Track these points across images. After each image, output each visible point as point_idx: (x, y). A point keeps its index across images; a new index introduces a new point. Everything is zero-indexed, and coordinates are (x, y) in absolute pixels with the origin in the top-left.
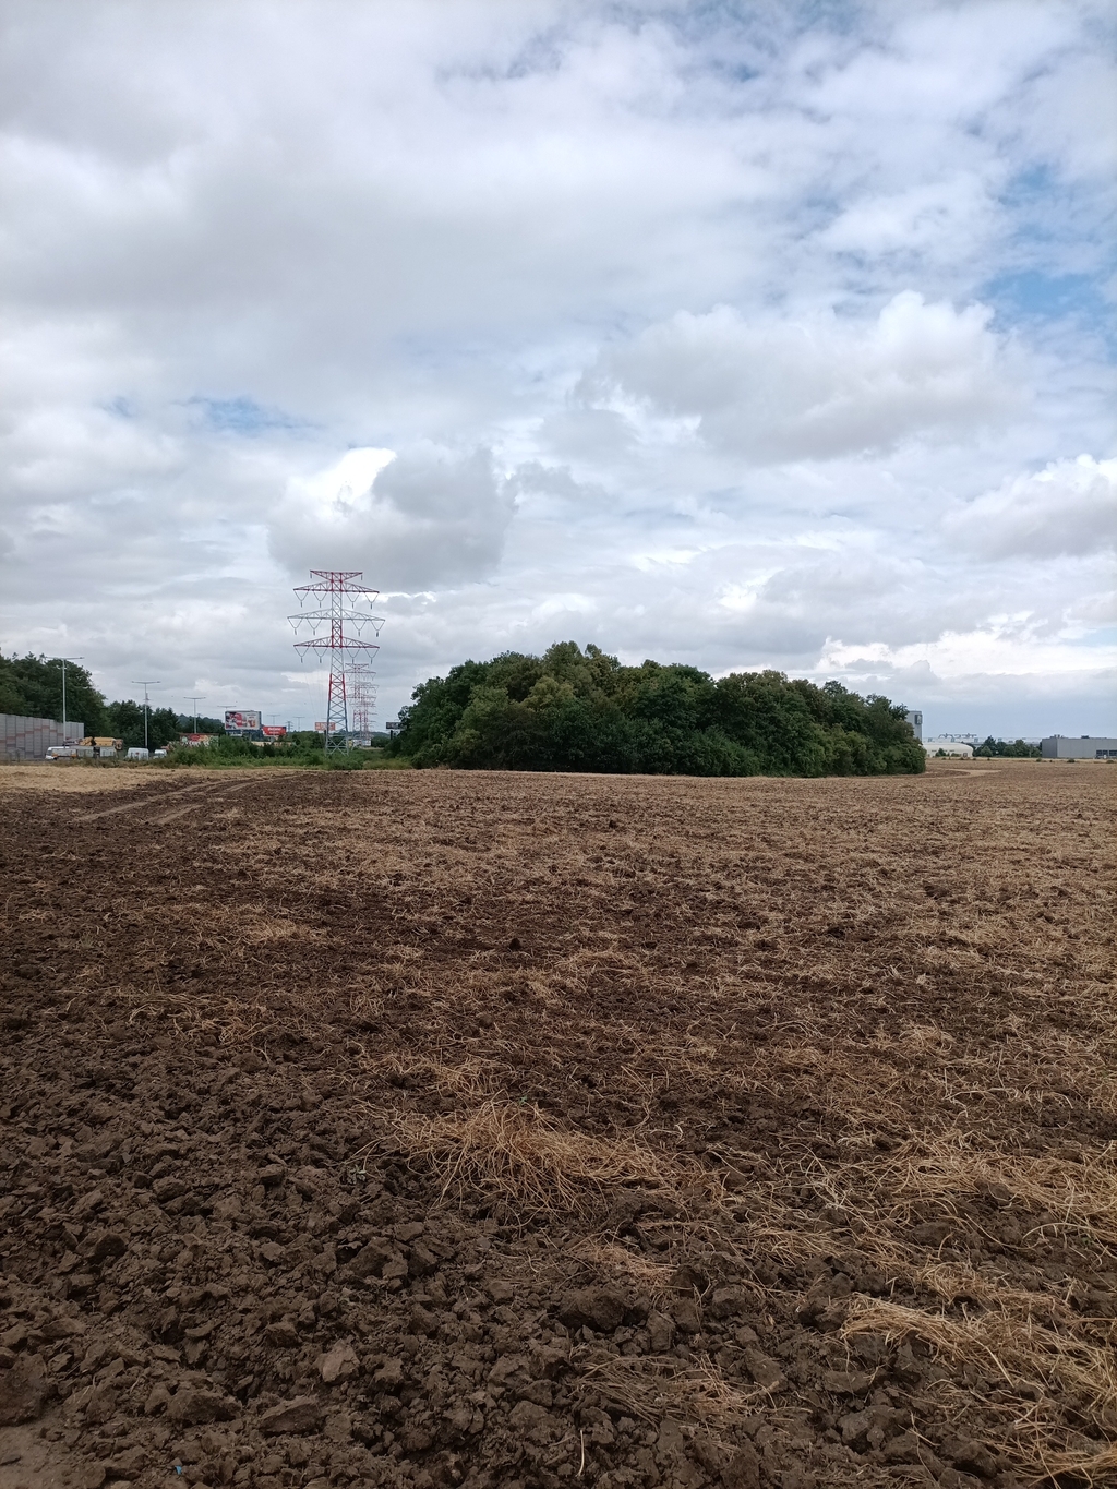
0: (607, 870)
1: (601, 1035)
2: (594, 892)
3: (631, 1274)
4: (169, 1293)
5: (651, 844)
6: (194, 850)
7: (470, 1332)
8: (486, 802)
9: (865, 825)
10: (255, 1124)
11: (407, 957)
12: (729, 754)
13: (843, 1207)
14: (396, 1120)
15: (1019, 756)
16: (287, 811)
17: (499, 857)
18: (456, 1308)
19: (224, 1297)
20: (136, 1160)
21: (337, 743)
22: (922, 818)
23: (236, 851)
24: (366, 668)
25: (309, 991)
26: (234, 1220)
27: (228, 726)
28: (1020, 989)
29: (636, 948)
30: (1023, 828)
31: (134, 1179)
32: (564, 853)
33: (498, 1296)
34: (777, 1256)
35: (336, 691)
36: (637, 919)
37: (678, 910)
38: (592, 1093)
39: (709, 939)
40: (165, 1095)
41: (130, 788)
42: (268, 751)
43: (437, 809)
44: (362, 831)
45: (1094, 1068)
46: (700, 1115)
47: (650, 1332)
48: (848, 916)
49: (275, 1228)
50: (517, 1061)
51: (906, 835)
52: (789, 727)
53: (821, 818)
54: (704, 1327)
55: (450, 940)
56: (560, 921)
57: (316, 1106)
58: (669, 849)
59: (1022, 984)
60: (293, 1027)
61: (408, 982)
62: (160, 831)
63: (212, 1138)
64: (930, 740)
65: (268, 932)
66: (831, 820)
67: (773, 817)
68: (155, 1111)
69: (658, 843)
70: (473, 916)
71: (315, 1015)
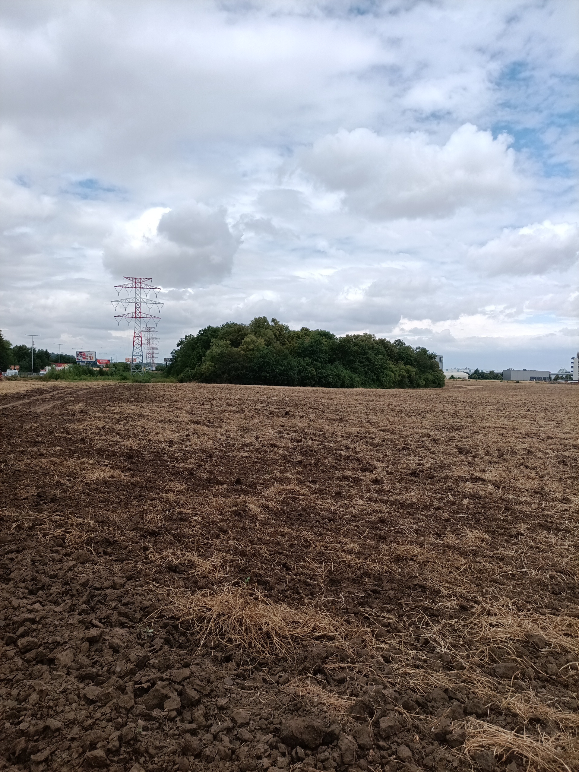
0: (286, 438)
1: (291, 537)
2: (280, 451)
3: (324, 704)
4: (22, 726)
5: (309, 424)
6: (56, 427)
7: (223, 753)
8: (218, 400)
9: (420, 414)
10: (84, 598)
11: (177, 489)
12: (345, 377)
13: (447, 651)
14: (171, 595)
15: (491, 379)
16: (109, 405)
17: (227, 431)
18: (213, 730)
19: (58, 730)
20: (8, 625)
21: (137, 369)
22: (448, 411)
23: (80, 427)
24: (153, 329)
25: (119, 511)
26: (69, 668)
27: (78, 359)
28: (519, 507)
29: (306, 483)
30: (501, 416)
31: (5, 639)
32: (262, 428)
33: (240, 721)
34: (413, 688)
35: (137, 341)
36: (305, 466)
37: (327, 461)
38: (289, 574)
39: (346, 478)
40: (30, 579)
41: (23, 392)
42: (101, 373)
43: (191, 404)
44: (151, 416)
45: (572, 556)
46: (353, 588)
47: (341, 749)
48: (419, 465)
49: (95, 674)
50: (243, 554)
51: (441, 420)
52: (376, 363)
53: (396, 410)
54: (375, 744)
55: (202, 479)
56: (263, 467)
57: (122, 586)
58: (319, 427)
59: (520, 504)
60: (109, 533)
61: (178, 505)
62: (38, 416)
63: (57, 609)
64: (447, 370)
65: (96, 475)
66: (401, 412)
67: (371, 410)
68: (23, 590)
69: (312, 423)
70: (213, 465)
71: (123, 525)
